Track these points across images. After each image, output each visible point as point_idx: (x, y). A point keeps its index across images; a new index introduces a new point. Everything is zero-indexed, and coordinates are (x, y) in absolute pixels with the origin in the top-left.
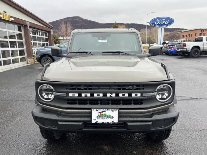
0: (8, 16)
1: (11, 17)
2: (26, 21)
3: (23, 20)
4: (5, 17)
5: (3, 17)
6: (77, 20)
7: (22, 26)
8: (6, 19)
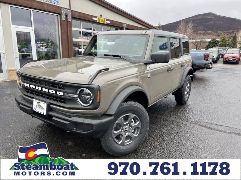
0: (103, 19)
1: (107, 20)
2: (122, 23)
3: (119, 22)
4: (100, 20)
5: (99, 20)
6: (209, 17)
7: (119, 28)
8: (101, 22)
